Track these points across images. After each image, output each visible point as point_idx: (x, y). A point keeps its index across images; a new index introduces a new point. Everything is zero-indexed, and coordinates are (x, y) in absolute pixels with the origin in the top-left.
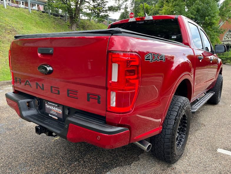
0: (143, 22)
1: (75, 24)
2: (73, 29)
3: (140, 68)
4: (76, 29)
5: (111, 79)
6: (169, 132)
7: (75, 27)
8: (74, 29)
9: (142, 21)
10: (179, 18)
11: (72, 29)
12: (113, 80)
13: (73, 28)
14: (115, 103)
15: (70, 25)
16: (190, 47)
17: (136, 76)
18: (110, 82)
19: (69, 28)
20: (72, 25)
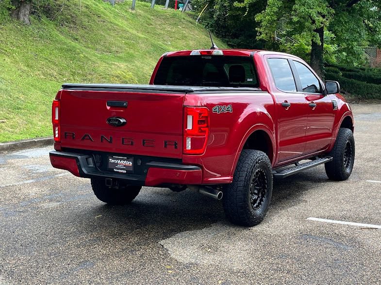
0: (210, 58)
1: (28, 7)
2: (22, 19)
3: (209, 118)
4: (32, 18)
5: (187, 128)
6: (242, 184)
7: (27, 12)
8: (26, 19)
9: (210, 56)
10: (256, 57)
11: (18, 18)
12: (188, 128)
13: (21, 15)
14: (190, 147)
15: (14, 7)
16: (269, 93)
17: (206, 125)
18: (186, 130)
19: (11, 15)
20: (19, 7)
